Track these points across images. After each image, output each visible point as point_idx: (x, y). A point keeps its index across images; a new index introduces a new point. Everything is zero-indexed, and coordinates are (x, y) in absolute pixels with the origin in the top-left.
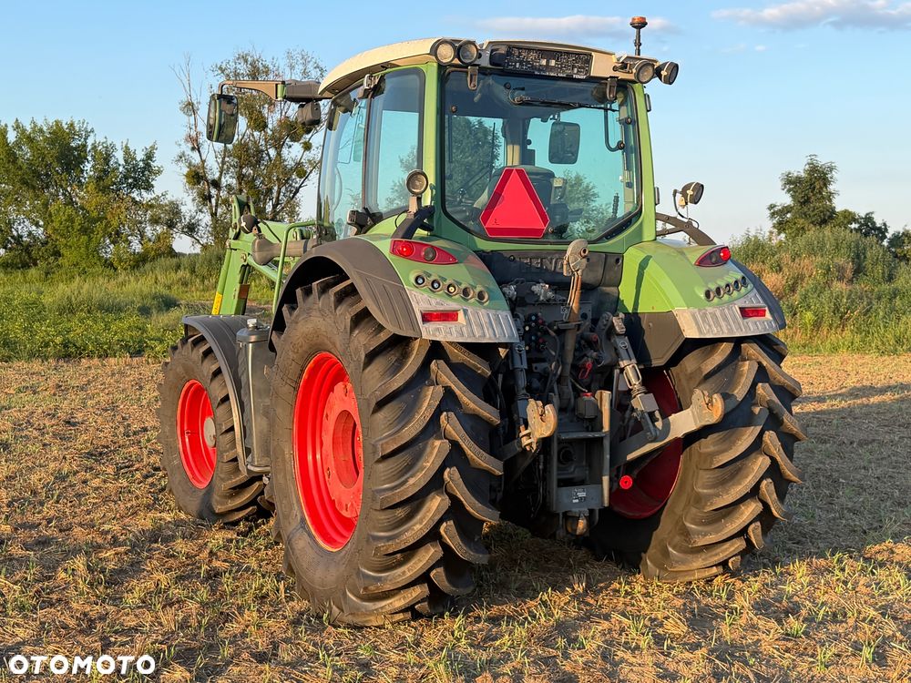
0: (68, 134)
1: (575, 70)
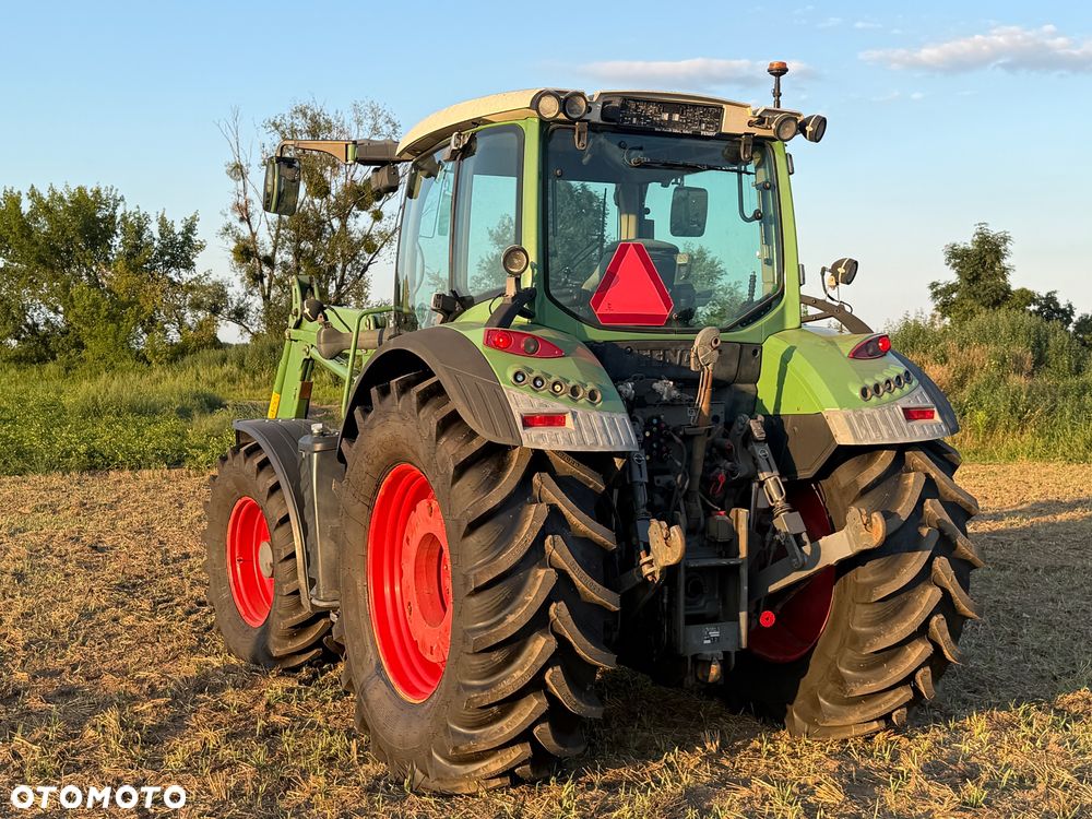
0: (93, 203)
1: (703, 126)
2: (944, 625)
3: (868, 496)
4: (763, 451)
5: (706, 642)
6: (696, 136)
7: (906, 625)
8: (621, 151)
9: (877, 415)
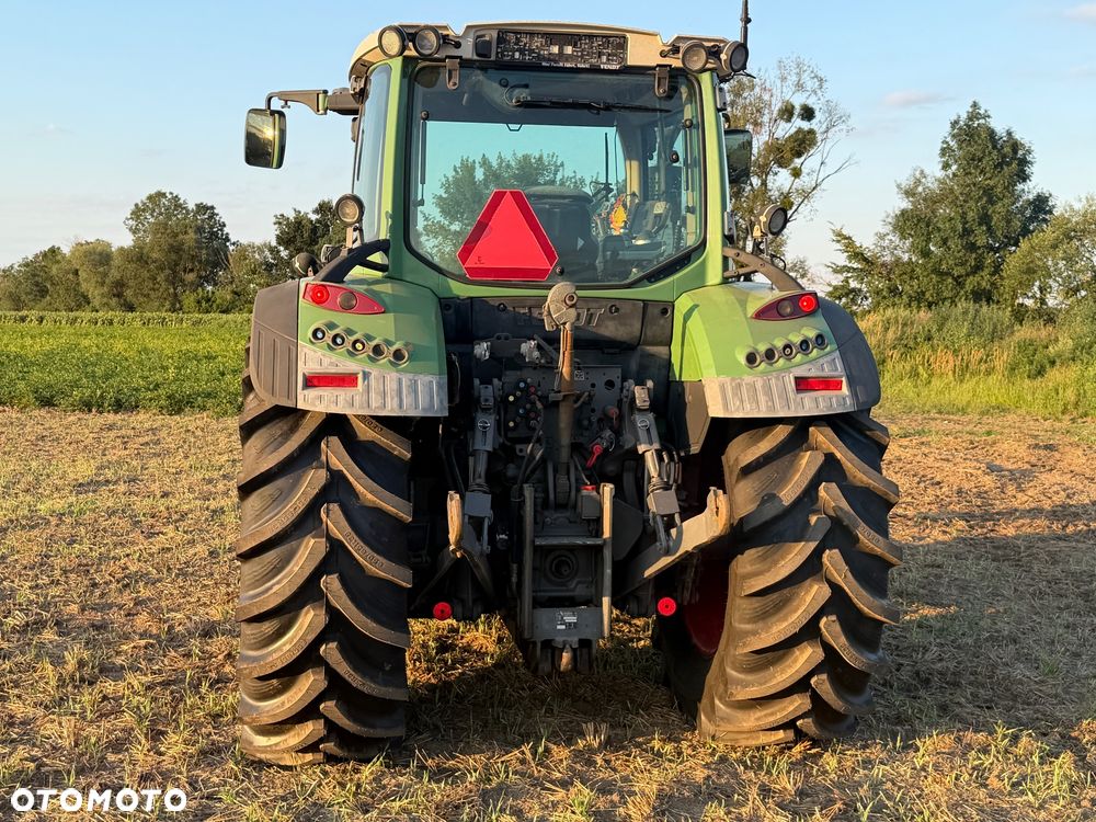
0: (536, 169)
1: (604, 58)
2: (837, 627)
3: (754, 475)
4: (644, 421)
5: (559, 627)
6: (595, 70)
7: (785, 624)
8: (501, 89)
9: (759, 385)
